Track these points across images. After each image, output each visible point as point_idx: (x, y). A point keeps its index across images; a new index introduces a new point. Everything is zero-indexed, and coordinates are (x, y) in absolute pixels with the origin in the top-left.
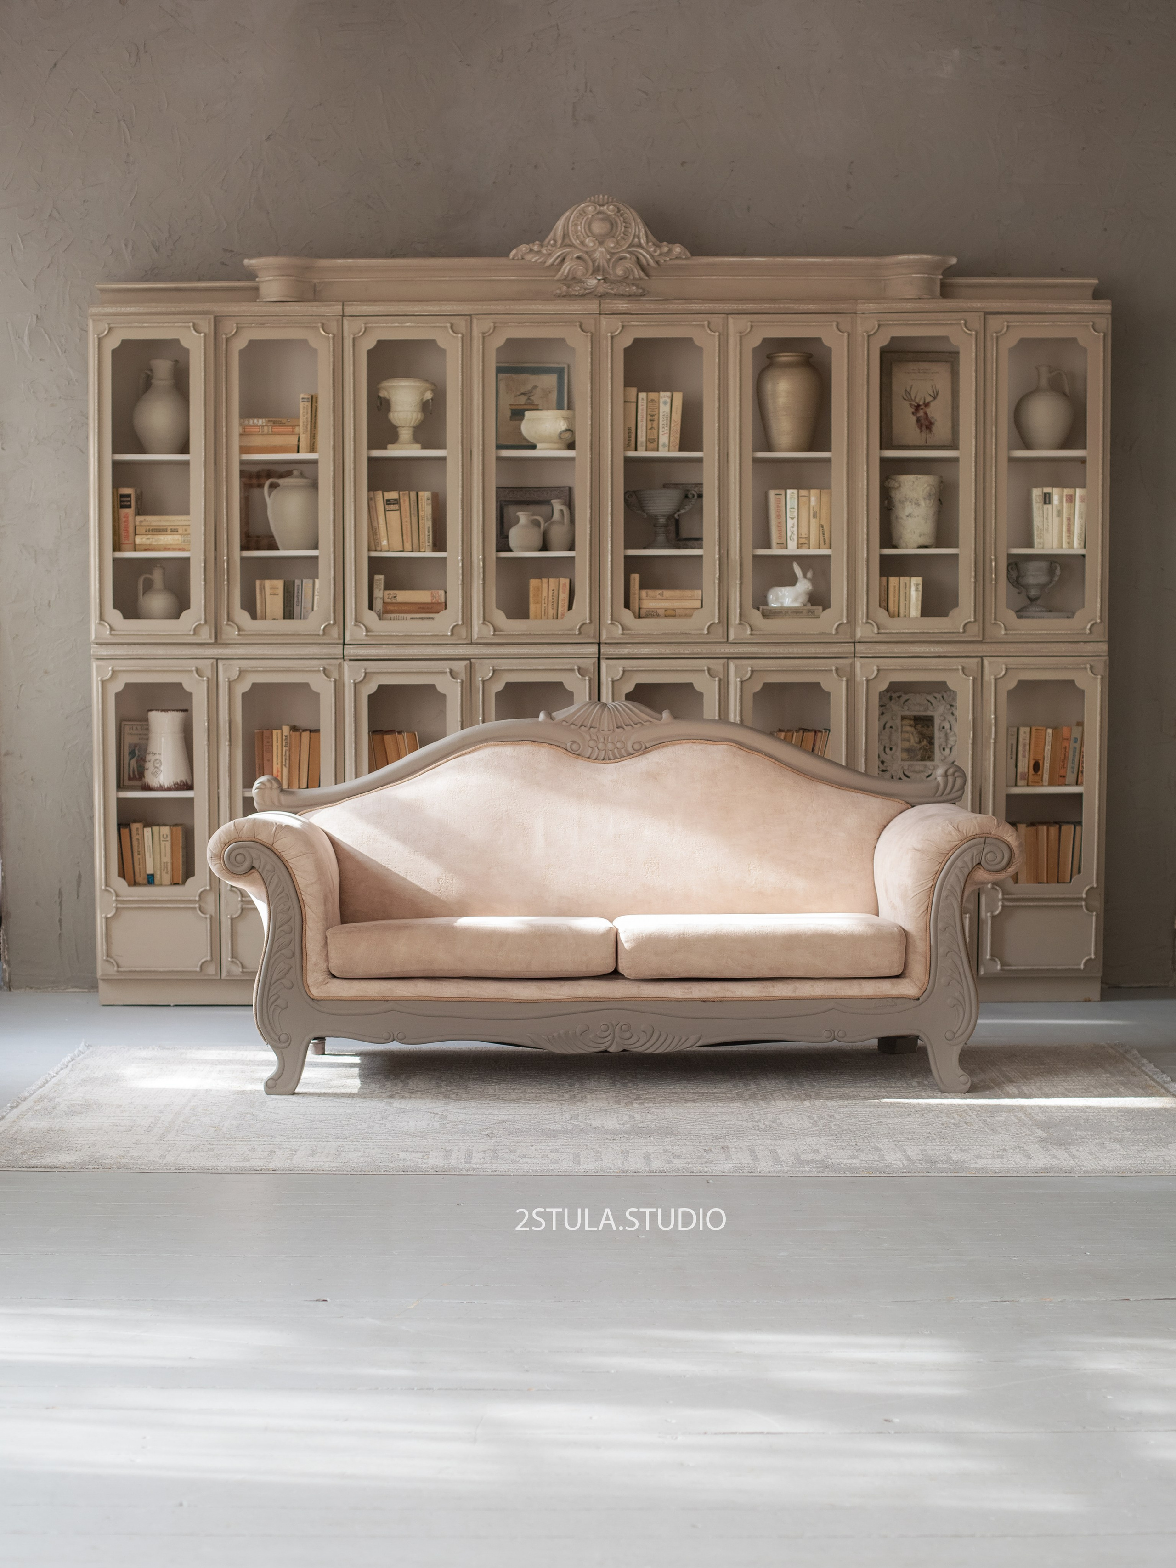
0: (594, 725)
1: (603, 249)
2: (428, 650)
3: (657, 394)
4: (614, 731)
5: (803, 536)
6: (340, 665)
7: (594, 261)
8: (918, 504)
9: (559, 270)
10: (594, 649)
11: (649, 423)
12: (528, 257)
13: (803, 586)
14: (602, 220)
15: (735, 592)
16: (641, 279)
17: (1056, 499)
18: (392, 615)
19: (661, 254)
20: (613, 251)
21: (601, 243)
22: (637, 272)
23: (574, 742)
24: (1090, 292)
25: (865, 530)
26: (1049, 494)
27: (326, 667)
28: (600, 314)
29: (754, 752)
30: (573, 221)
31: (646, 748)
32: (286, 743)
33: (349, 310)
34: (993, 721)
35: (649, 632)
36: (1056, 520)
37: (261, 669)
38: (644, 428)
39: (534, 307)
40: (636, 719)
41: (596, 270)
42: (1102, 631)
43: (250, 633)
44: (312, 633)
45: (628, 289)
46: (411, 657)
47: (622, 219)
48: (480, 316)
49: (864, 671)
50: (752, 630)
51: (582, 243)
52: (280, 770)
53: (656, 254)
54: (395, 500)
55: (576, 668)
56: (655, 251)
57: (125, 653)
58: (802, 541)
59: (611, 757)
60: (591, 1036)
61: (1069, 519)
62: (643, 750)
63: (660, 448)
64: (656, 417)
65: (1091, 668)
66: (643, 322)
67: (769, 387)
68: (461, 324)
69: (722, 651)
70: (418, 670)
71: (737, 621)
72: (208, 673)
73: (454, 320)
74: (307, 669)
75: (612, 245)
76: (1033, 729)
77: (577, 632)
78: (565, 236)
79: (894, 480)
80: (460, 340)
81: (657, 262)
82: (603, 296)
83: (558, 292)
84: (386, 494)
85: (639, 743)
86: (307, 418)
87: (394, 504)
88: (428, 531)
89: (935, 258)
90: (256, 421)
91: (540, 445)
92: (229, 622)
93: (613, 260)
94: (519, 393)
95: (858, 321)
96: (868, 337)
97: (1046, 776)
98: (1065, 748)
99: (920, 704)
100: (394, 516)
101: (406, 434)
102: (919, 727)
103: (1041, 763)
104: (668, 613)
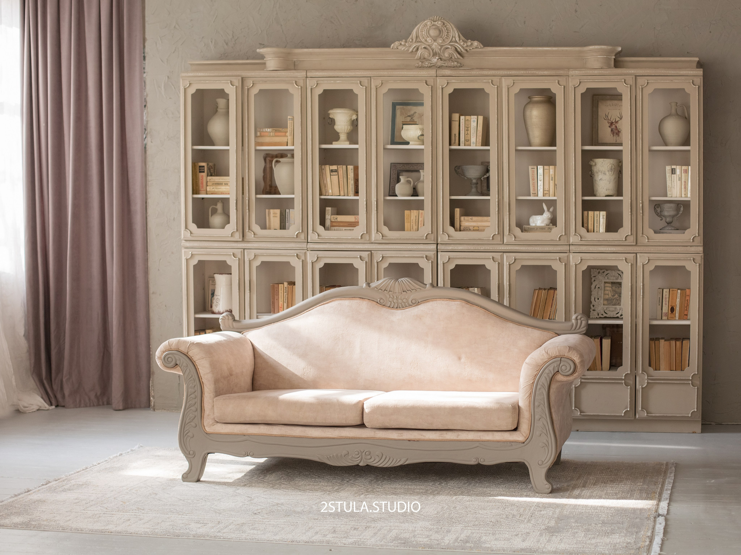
0: (391, 290)
1: (436, 44)
2: (349, 246)
3: (470, 116)
4: (401, 293)
5: (546, 189)
6: (305, 253)
7: (433, 51)
8: (605, 174)
9: (416, 54)
10: (434, 246)
11: (466, 131)
12: (400, 47)
13: (547, 215)
14: (435, 29)
15: (507, 219)
16: (458, 58)
17: (678, 171)
18: (335, 228)
19: (467, 46)
20: (442, 44)
21: (435, 41)
22: (456, 55)
23: (381, 299)
24: (695, 64)
25: (574, 187)
26: (675, 169)
27: (299, 254)
28: (436, 76)
29: (474, 306)
30: (421, 29)
31: (419, 302)
32: (286, 291)
33: (309, 74)
34: (642, 287)
35: (462, 238)
36: (679, 182)
37: (266, 254)
38: (464, 134)
39: (403, 73)
40: (413, 288)
41: (435, 54)
42: (699, 240)
43: (260, 236)
44: (291, 237)
45: (453, 64)
46: (341, 250)
47: (445, 28)
48: (375, 78)
49: (574, 259)
50: (515, 238)
51: (426, 40)
52: (282, 304)
53: (464, 46)
54: (335, 170)
55: (425, 256)
56: (464, 44)
57: (198, 245)
58: (545, 192)
59: (401, 307)
60: (350, 457)
61: (685, 182)
62: (416, 303)
64: (469, 129)
65: (694, 260)
66: (458, 80)
67: (528, 113)
68: (365, 81)
69: (500, 248)
71: (508, 234)
72: (239, 256)
73: (362, 79)
74: (289, 255)
75: (441, 42)
76: (671, 290)
77: (425, 238)
78: (417, 37)
79: (593, 161)
80: (365, 89)
81: (466, 50)
82: (440, 67)
83: (417, 65)
84: (331, 167)
85: (415, 299)
86: (291, 128)
87: (335, 172)
88: (352, 185)
89: (609, 47)
90: (266, 130)
91: (411, 143)
92: (249, 231)
93: (442, 49)
94: (407, 116)
95: (570, 79)
96: (575, 88)
97: (677, 315)
98: (687, 300)
99: (614, 276)
100: (335, 178)
101: (343, 137)
102: (614, 288)
103: (675, 308)
104: (475, 228)
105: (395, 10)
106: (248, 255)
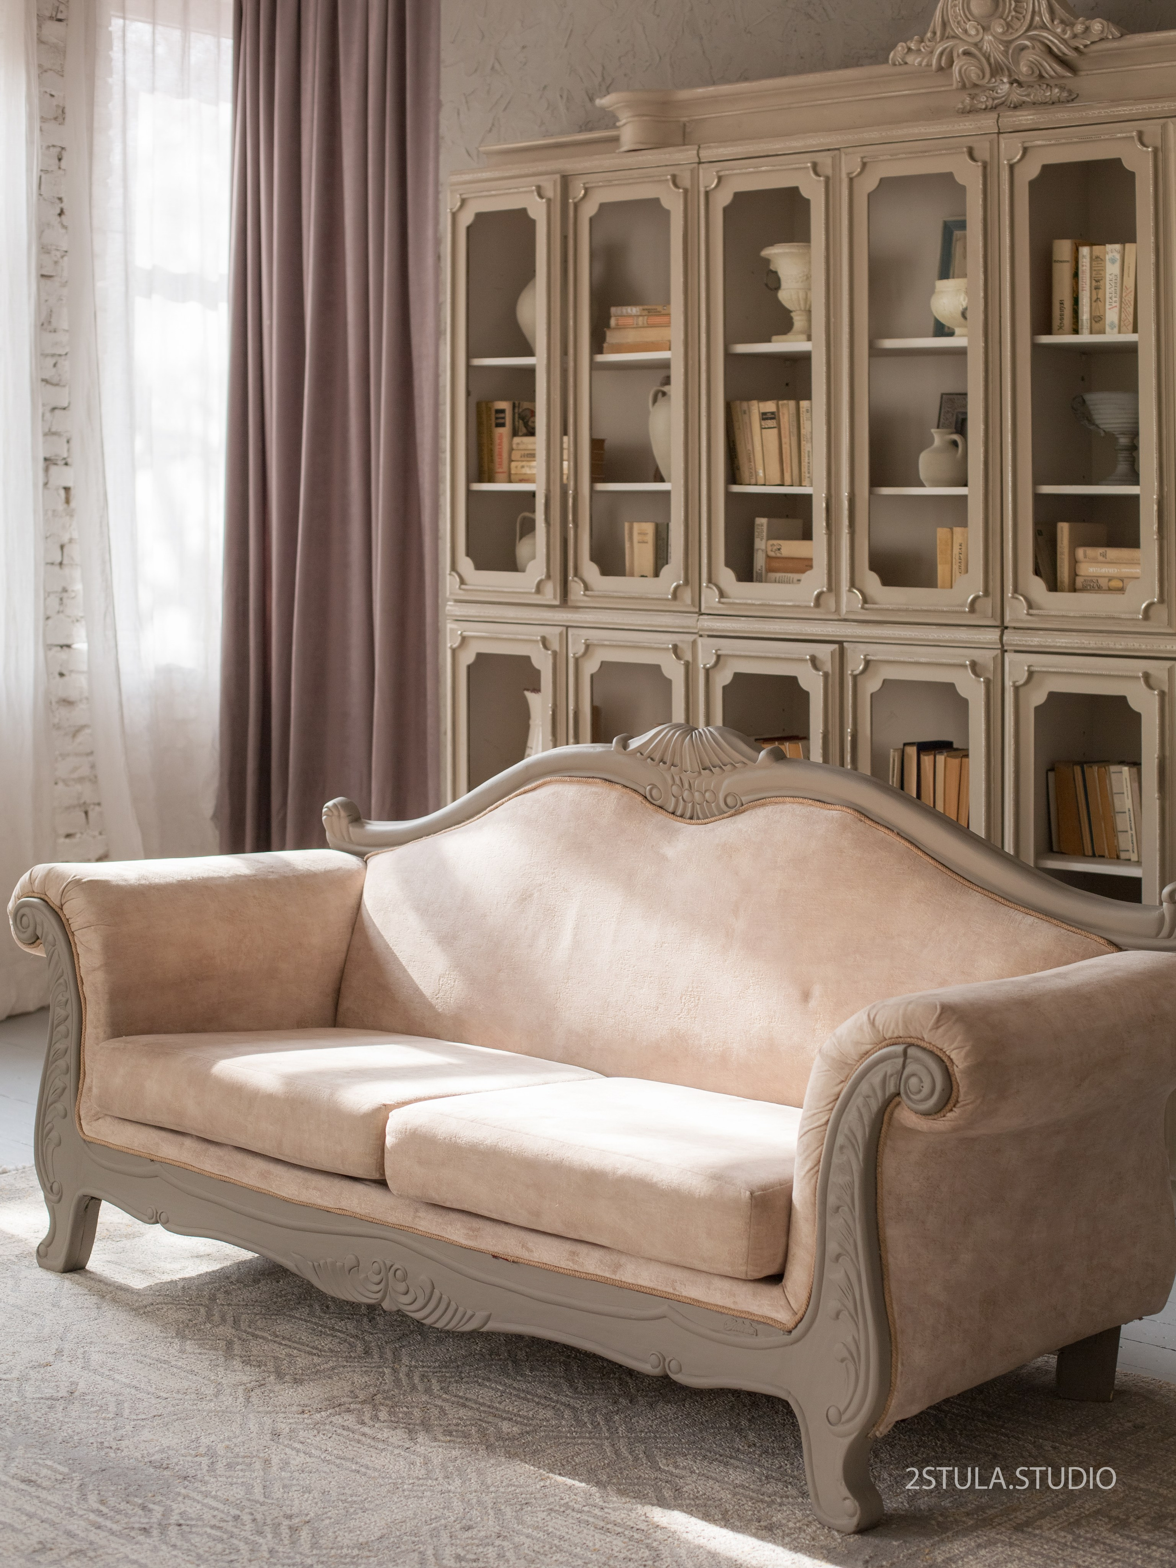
0: (674, 761)
1: (990, 37)
2: (791, 627)
3: (1102, 247)
4: (700, 773)
6: (694, 643)
7: (988, 59)
9: (951, 72)
10: (994, 636)
11: (1094, 292)
12: (910, 59)
16: (1061, 76)
18: (778, 575)
19: (1075, 36)
20: (1005, 38)
21: (986, 29)
22: (1051, 67)
23: (655, 786)
27: (679, 644)
28: (999, 133)
30: (952, 2)
31: (741, 805)
33: (705, 154)
35: (1064, 613)
37: (608, 643)
38: (1088, 299)
39: (916, 131)
41: (996, 70)
43: (600, 593)
44: (664, 596)
45: (1048, 94)
46: (773, 636)
48: (850, 150)
51: (966, 31)
53: (1068, 37)
54: (773, 413)
55: (968, 662)
56: (1067, 32)
57: (477, 614)
59: (700, 814)
62: (737, 807)
63: (1108, 329)
64: (1102, 283)
66: (1050, 140)
68: (825, 163)
70: (774, 655)
72: (555, 646)
73: (819, 158)
74: (658, 646)
75: (1000, 30)
77: (968, 610)
78: (944, 24)
80: (824, 185)
81: (1076, 49)
83: (960, 104)
84: (762, 405)
85: (732, 795)
87: (771, 419)
88: (809, 456)
90: (629, 310)
91: (956, 330)
92: (577, 580)
93: (1010, 51)
100: (771, 436)
101: (798, 321)
104: (1115, 583)
106: (573, 643)
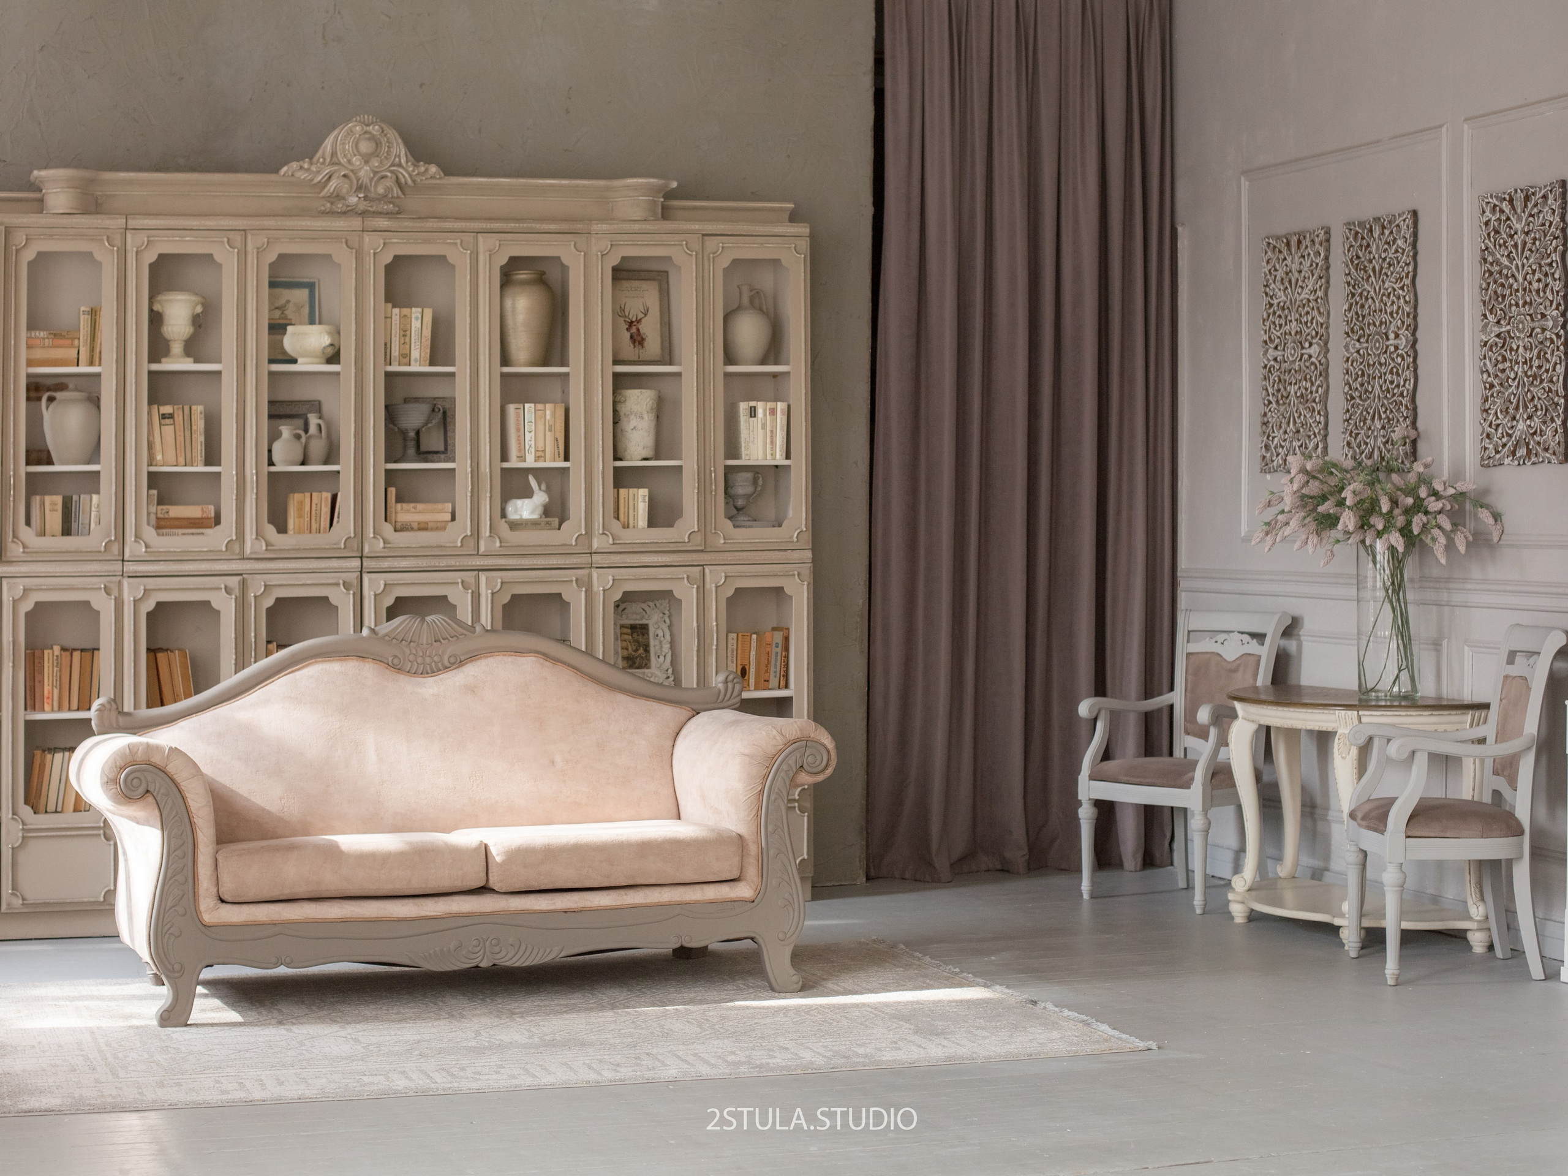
0: (414, 639)
1: (368, 168)
2: (204, 566)
3: (409, 309)
4: (432, 644)
5: (540, 449)
6: (120, 582)
7: (358, 180)
8: (642, 418)
9: (325, 187)
10: (356, 563)
11: (402, 338)
12: (298, 174)
13: (540, 498)
14: (369, 139)
15: (485, 505)
16: (398, 197)
17: (760, 412)
18: (165, 531)
19: (418, 174)
20: (376, 170)
21: (366, 162)
22: (396, 191)
23: (395, 657)
24: (786, 215)
25: (601, 443)
26: (755, 407)
27: (107, 584)
28: (363, 231)
29: (558, 663)
30: (341, 140)
31: (461, 662)
32: (57, 663)
33: (132, 223)
34: (715, 628)
35: (408, 545)
36: (761, 432)
37: (45, 587)
38: (398, 343)
39: (303, 223)
40: (453, 633)
41: (359, 188)
42: (807, 537)
43: (34, 550)
44: (93, 550)
45: (386, 207)
46: (188, 574)
47: (386, 139)
48: (254, 232)
49: (601, 581)
50: (501, 542)
51: (349, 162)
52: (51, 690)
53: (414, 173)
54: (170, 414)
55: (341, 582)
56: (413, 171)
58: (540, 454)
59: (429, 671)
61: (772, 431)
62: (458, 663)
63: (412, 362)
64: (408, 332)
65: (799, 574)
66: (403, 239)
67: (508, 303)
68: (237, 238)
69: (474, 563)
70: (195, 587)
71: (488, 534)
73: (231, 234)
74: (89, 587)
75: (376, 164)
76: (740, 635)
77: (343, 546)
78: (334, 154)
79: (620, 394)
80: (236, 254)
82: (363, 214)
83: (323, 208)
84: (163, 408)
85: (455, 656)
86: (87, 331)
87: (168, 418)
88: (201, 445)
89: (661, 182)
90: (37, 334)
91: (300, 360)
92: (15, 540)
93: (376, 178)
94: (273, 307)
95: (593, 240)
96: (602, 255)
97: (752, 681)
98: (768, 653)
99: (636, 614)
100: (169, 430)
101: (177, 348)
102: (635, 635)
103: (747, 667)
104: (422, 526)
105: (251, 100)
106: (9, 589)
